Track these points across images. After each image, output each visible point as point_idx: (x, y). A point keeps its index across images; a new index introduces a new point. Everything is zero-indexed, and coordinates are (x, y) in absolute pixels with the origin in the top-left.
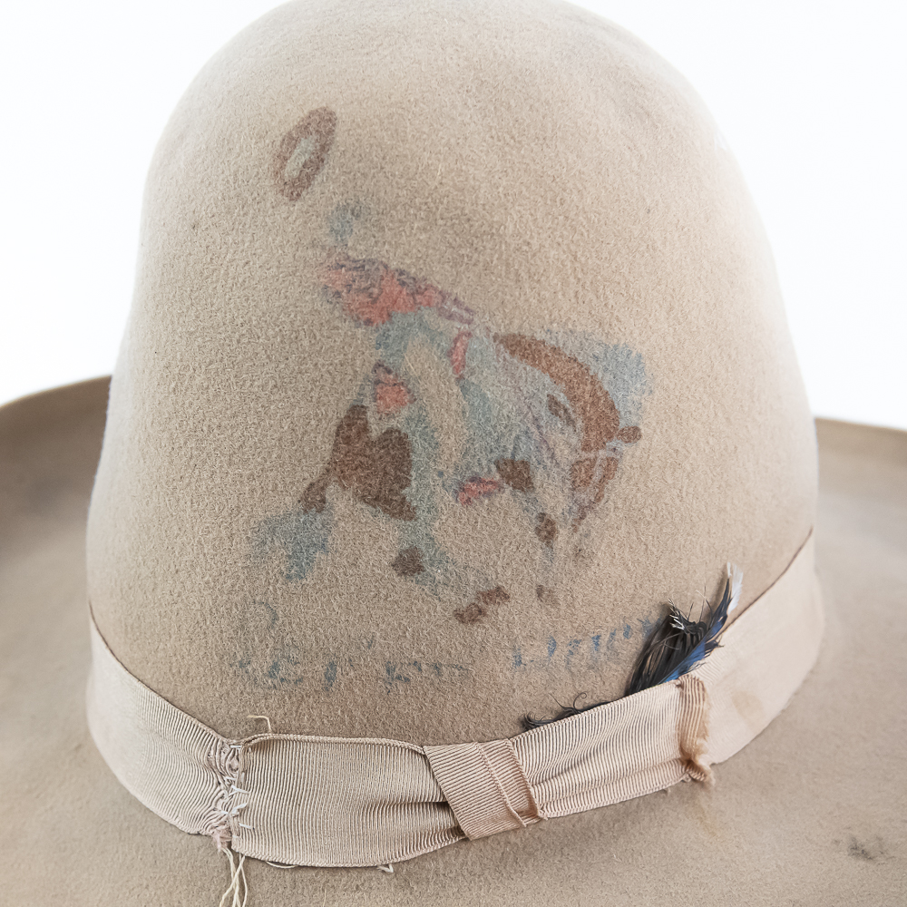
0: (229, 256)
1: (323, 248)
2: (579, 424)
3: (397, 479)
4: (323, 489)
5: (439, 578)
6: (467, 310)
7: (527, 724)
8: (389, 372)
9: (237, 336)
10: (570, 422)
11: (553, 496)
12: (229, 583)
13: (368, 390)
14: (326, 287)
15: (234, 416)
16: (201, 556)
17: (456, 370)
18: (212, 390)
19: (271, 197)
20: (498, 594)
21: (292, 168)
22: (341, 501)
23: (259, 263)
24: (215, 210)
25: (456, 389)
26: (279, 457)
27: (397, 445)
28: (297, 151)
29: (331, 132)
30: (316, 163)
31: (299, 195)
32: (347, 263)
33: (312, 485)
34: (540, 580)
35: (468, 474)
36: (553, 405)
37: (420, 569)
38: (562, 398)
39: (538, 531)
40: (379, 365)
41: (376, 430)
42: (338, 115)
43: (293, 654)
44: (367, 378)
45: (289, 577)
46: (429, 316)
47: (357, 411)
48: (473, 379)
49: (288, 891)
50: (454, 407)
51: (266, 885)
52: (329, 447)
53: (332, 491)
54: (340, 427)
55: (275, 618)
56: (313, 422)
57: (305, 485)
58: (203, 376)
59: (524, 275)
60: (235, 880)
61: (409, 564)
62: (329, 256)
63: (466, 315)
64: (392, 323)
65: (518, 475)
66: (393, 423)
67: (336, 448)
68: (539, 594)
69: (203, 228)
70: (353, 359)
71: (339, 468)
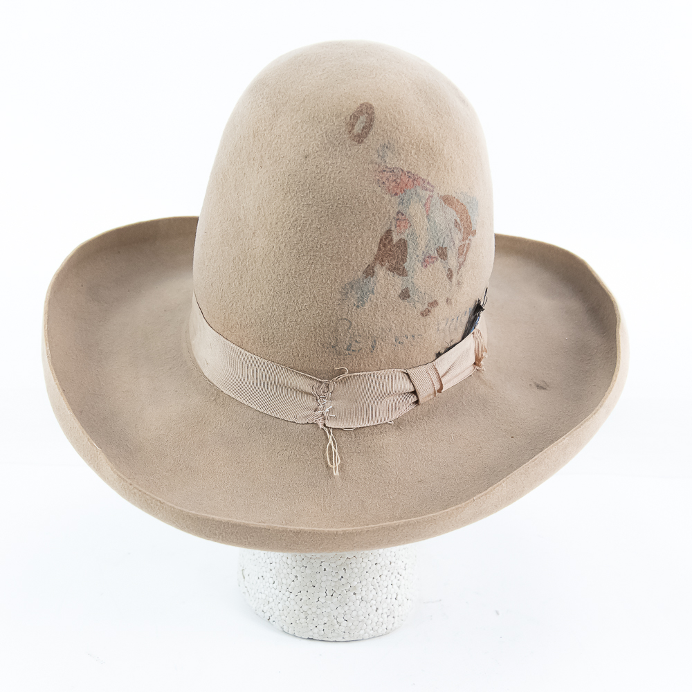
0: (330, 170)
1: (376, 164)
2: (462, 230)
3: (402, 259)
4: (373, 267)
5: (416, 299)
6: (432, 186)
7: (439, 355)
8: (403, 215)
9: (336, 204)
10: (460, 230)
11: (453, 261)
12: (330, 312)
13: (394, 223)
14: (379, 180)
15: (335, 239)
16: (315, 302)
17: (427, 211)
18: (322, 229)
19: (348, 142)
20: (434, 304)
21: (358, 129)
22: (381, 272)
23: (346, 172)
24: (317, 149)
25: (426, 219)
26: (355, 255)
27: (403, 244)
28: (358, 122)
29: (373, 113)
30: (368, 127)
31: (362, 141)
32: (387, 170)
33: (369, 265)
34: (447, 295)
35: (427, 255)
36: (456, 224)
37: (409, 296)
38: (458, 220)
39: (448, 275)
40: (399, 212)
41: (395, 239)
42: (374, 105)
43: (358, 339)
44: (394, 218)
45: (358, 307)
46: (419, 190)
47: (389, 232)
48: (432, 215)
49: (353, 439)
50: (425, 227)
51: (343, 438)
52: (376, 249)
53: (378, 268)
54: (381, 240)
55: (351, 324)
56: (371, 239)
57: (366, 266)
58: (317, 223)
59: (450, 171)
60: (331, 440)
61: (405, 295)
62: (379, 167)
63: (431, 188)
64: (405, 194)
65: (443, 253)
66: (403, 236)
67: (379, 249)
68: (447, 301)
69: (312, 157)
70: (389, 211)
71: (380, 258)
